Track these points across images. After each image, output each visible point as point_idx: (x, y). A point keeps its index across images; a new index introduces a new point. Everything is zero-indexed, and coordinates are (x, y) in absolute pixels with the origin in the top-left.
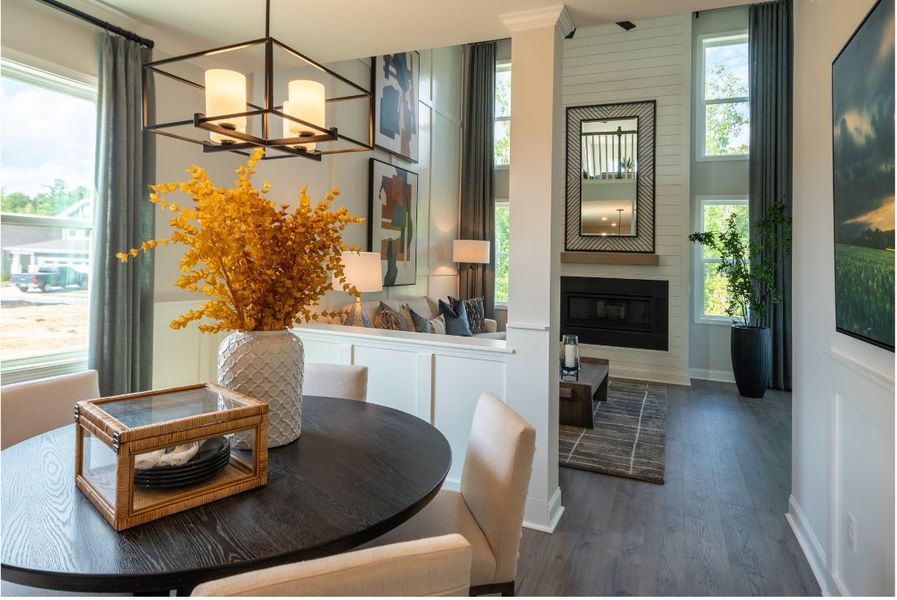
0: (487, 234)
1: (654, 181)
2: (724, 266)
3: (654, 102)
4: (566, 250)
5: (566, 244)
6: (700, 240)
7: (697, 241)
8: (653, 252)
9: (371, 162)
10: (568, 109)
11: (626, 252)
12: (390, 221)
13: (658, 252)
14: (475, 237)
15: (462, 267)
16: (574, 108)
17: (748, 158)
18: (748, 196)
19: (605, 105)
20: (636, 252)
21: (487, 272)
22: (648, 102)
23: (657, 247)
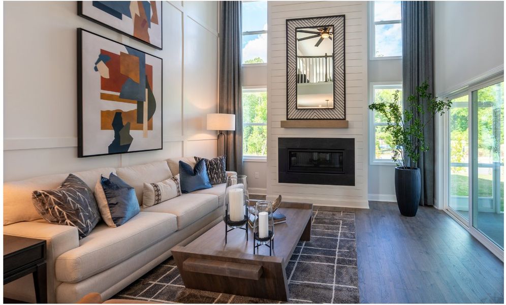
0: (236, 110)
1: (344, 70)
2: (389, 127)
3: (344, 16)
4: (288, 119)
5: (287, 115)
6: (376, 109)
7: (374, 110)
8: (345, 119)
9: (79, 32)
10: (287, 21)
11: (327, 119)
12: (118, 94)
13: (347, 119)
14: (228, 112)
15: (220, 134)
16: (291, 20)
17: (402, 58)
18: (402, 82)
19: (312, 18)
20: (334, 119)
21: (237, 136)
22: (340, 16)
23: (347, 115)
